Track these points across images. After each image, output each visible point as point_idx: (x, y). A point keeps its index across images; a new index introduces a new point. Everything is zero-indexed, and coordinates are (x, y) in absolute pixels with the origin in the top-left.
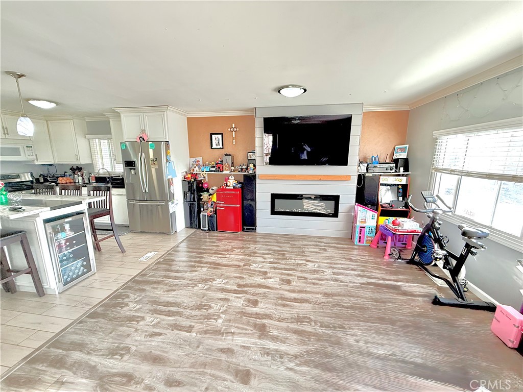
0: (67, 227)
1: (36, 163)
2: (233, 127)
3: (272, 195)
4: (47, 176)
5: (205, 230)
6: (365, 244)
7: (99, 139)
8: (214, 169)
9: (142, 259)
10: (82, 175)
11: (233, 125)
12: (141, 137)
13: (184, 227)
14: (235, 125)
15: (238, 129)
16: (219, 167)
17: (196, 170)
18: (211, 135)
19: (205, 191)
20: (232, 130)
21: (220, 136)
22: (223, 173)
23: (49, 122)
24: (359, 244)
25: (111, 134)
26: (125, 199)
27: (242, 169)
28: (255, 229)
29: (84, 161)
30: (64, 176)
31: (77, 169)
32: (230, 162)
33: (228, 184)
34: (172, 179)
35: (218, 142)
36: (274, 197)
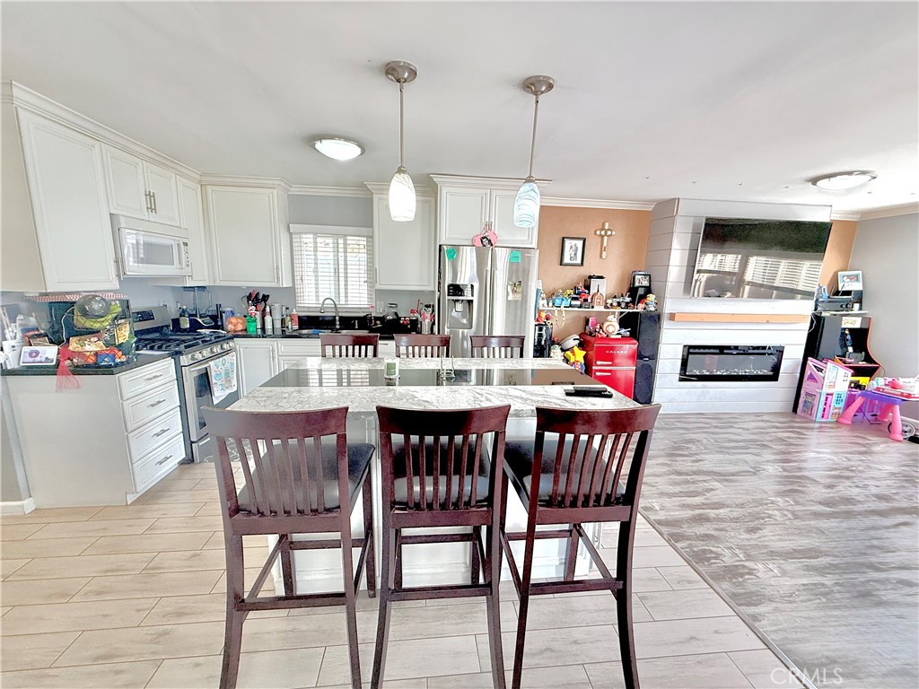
2: (606, 228)
3: (686, 348)
4: (196, 315)
6: (829, 420)
7: (315, 234)
8: (578, 302)
11: (607, 224)
12: (485, 237)
14: (609, 225)
15: (614, 233)
16: (586, 299)
18: (564, 239)
20: (603, 233)
21: (580, 243)
23: (209, 189)
24: (823, 420)
25: (372, 227)
27: (619, 304)
35: (575, 254)
36: (690, 350)
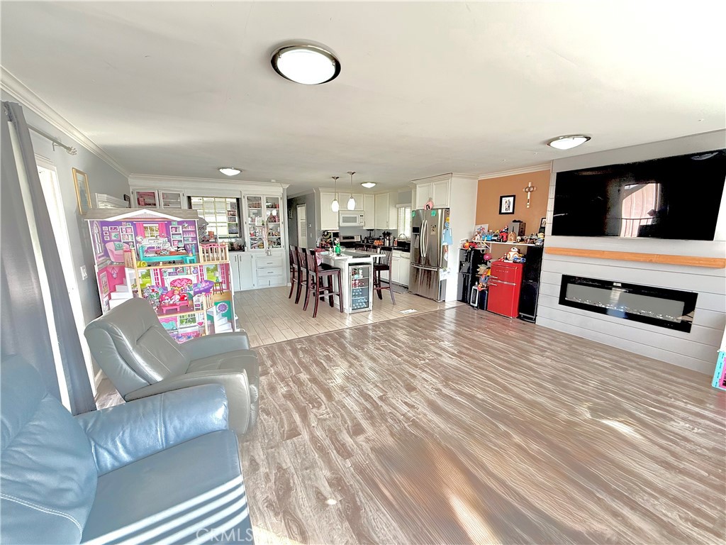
0: (361, 271)
1: (364, 228)
2: (530, 186)
3: (564, 277)
5: (473, 307)
7: (405, 207)
8: (496, 238)
9: (403, 312)
10: (389, 240)
11: (530, 183)
12: (428, 205)
13: (456, 299)
14: (532, 184)
15: (535, 189)
16: (502, 237)
17: (477, 240)
18: (501, 198)
19: (483, 263)
20: (532, 189)
21: (511, 199)
22: (506, 243)
24: (723, 388)
26: (408, 262)
28: (535, 319)
29: (392, 227)
30: (378, 239)
31: (387, 234)
32: (517, 231)
33: (508, 257)
34: (447, 246)
35: (509, 206)
36: (567, 280)
